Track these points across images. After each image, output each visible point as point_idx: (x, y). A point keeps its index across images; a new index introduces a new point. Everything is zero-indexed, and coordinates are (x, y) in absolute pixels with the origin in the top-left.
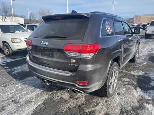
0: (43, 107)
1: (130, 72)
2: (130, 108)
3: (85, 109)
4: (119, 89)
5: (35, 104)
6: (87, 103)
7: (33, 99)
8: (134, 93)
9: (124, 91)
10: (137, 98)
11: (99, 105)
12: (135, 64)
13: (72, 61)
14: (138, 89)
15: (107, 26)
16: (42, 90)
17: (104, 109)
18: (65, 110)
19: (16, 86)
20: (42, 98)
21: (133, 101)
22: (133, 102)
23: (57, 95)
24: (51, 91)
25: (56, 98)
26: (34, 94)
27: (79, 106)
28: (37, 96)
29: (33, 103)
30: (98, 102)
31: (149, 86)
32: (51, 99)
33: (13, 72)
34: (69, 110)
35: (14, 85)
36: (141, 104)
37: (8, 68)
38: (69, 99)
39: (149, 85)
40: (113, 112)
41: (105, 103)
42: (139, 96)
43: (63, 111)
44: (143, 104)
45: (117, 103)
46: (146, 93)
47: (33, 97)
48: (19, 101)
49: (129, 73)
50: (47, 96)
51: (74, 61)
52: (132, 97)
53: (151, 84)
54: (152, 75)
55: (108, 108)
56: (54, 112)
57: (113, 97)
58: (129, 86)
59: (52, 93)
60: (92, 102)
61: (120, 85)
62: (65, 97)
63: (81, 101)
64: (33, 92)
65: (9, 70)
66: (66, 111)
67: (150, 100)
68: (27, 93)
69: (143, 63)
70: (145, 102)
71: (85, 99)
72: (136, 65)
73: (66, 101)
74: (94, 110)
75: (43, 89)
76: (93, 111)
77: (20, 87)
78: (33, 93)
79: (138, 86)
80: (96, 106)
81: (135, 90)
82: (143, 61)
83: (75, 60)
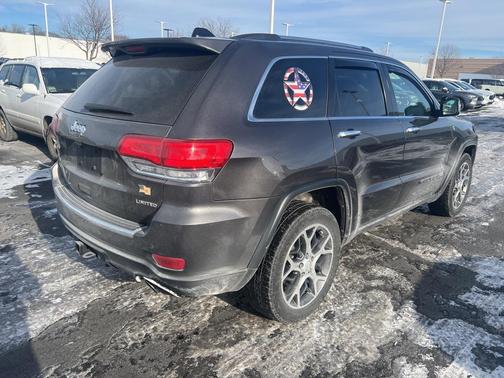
0: (74, 324)
1: (412, 249)
2: (339, 366)
3: (194, 347)
4: (339, 300)
5: (54, 312)
6: (210, 329)
7: (57, 297)
8: (384, 320)
9: (352, 309)
10: (387, 337)
11: (246, 341)
12: (448, 222)
13: (141, 191)
14: (409, 308)
15: (288, 84)
16: (98, 274)
17: (251, 357)
18: (131, 343)
19: (36, 252)
20: (83, 298)
21: (366, 344)
22: (362, 349)
23: (134, 294)
24: (122, 282)
25: (125, 304)
26: (69, 283)
27: (181, 337)
28: (77, 289)
29: (52, 309)
30: (247, 332)
31: (453, 303)
32: (110, 303)
33: (48, 212)
34: (143, 343)
35: (28, 249)
36: (387, 358)
37: (40, 196)
38: (160, 312)
39: (455, 299)
40: (275, 370)
41: (267, 340)
42: (398, 331)
43: (125, 343)
44: (397, 360)
45: (306, 343)
46: (430, 324)
47: (62, 291)
48: (19, 296)
49: (408, 249)
50: (104, 293)
51: (146, 191)
52: (369, 332)
53: (463, 297)
54: (485, 268)
55: (269, 355)
56: (96, 343)
57: (304, 322)
58: (379, 294)
59: (122, 287)
60: (227, 330)
61: (352, 287)
62: (153, 304)
63: (193, 323)
64: (69, 275)
65: (40, 204)
66: (133, 345)
67: (429, 351)
68: (51, 276)
69: (479, 220)
70: (406, 356)
71: (213, 316)
72: (447, 226)
73: (150, 315)
74: (219, 356)
75: (104, 271)
76: (214, 360)
77: (42, 257)
78: (67, 280)
79: (412, 299)
80: (232, 344)
81: (395, 310)
82: (482, 215)
83: (149, 189)
